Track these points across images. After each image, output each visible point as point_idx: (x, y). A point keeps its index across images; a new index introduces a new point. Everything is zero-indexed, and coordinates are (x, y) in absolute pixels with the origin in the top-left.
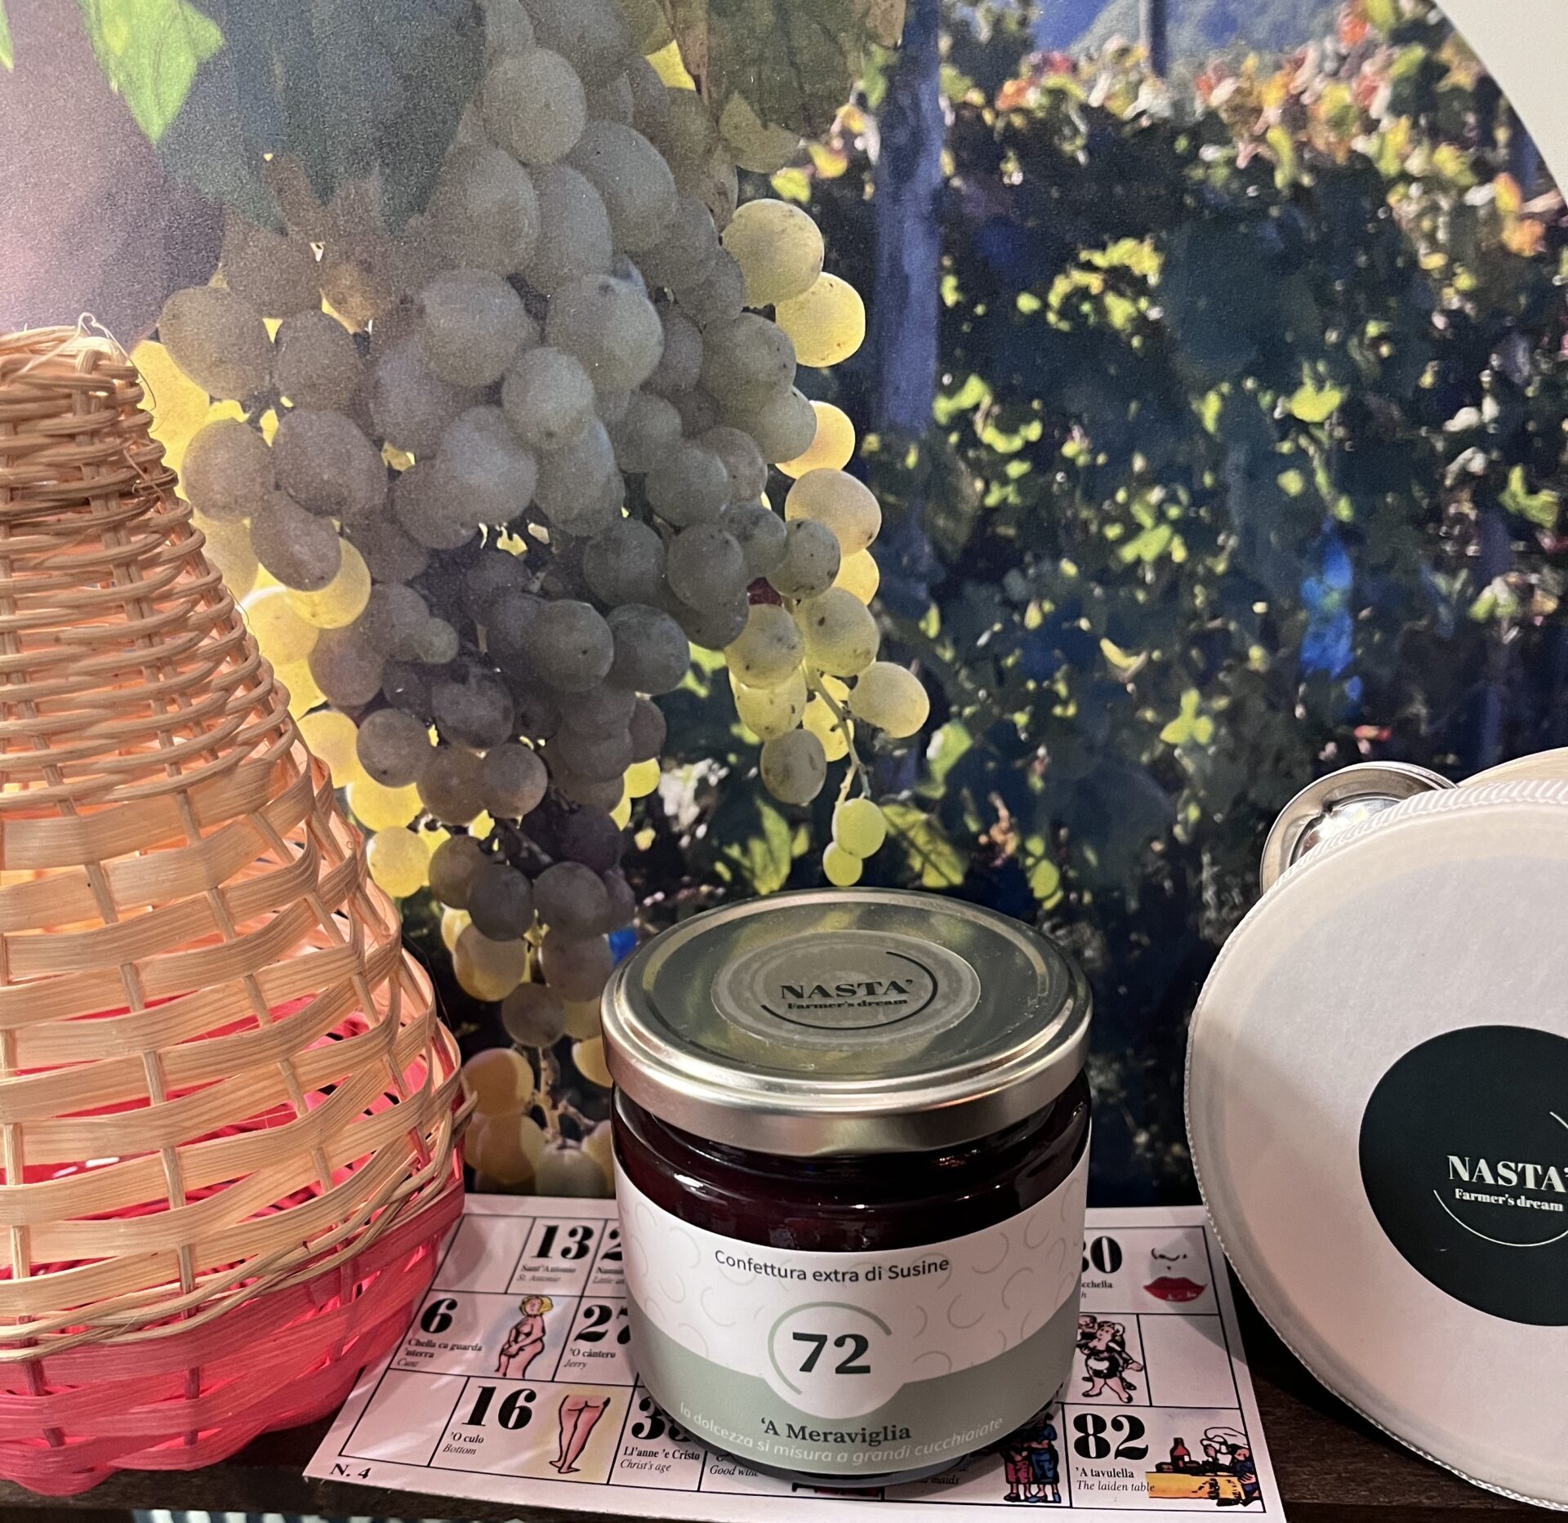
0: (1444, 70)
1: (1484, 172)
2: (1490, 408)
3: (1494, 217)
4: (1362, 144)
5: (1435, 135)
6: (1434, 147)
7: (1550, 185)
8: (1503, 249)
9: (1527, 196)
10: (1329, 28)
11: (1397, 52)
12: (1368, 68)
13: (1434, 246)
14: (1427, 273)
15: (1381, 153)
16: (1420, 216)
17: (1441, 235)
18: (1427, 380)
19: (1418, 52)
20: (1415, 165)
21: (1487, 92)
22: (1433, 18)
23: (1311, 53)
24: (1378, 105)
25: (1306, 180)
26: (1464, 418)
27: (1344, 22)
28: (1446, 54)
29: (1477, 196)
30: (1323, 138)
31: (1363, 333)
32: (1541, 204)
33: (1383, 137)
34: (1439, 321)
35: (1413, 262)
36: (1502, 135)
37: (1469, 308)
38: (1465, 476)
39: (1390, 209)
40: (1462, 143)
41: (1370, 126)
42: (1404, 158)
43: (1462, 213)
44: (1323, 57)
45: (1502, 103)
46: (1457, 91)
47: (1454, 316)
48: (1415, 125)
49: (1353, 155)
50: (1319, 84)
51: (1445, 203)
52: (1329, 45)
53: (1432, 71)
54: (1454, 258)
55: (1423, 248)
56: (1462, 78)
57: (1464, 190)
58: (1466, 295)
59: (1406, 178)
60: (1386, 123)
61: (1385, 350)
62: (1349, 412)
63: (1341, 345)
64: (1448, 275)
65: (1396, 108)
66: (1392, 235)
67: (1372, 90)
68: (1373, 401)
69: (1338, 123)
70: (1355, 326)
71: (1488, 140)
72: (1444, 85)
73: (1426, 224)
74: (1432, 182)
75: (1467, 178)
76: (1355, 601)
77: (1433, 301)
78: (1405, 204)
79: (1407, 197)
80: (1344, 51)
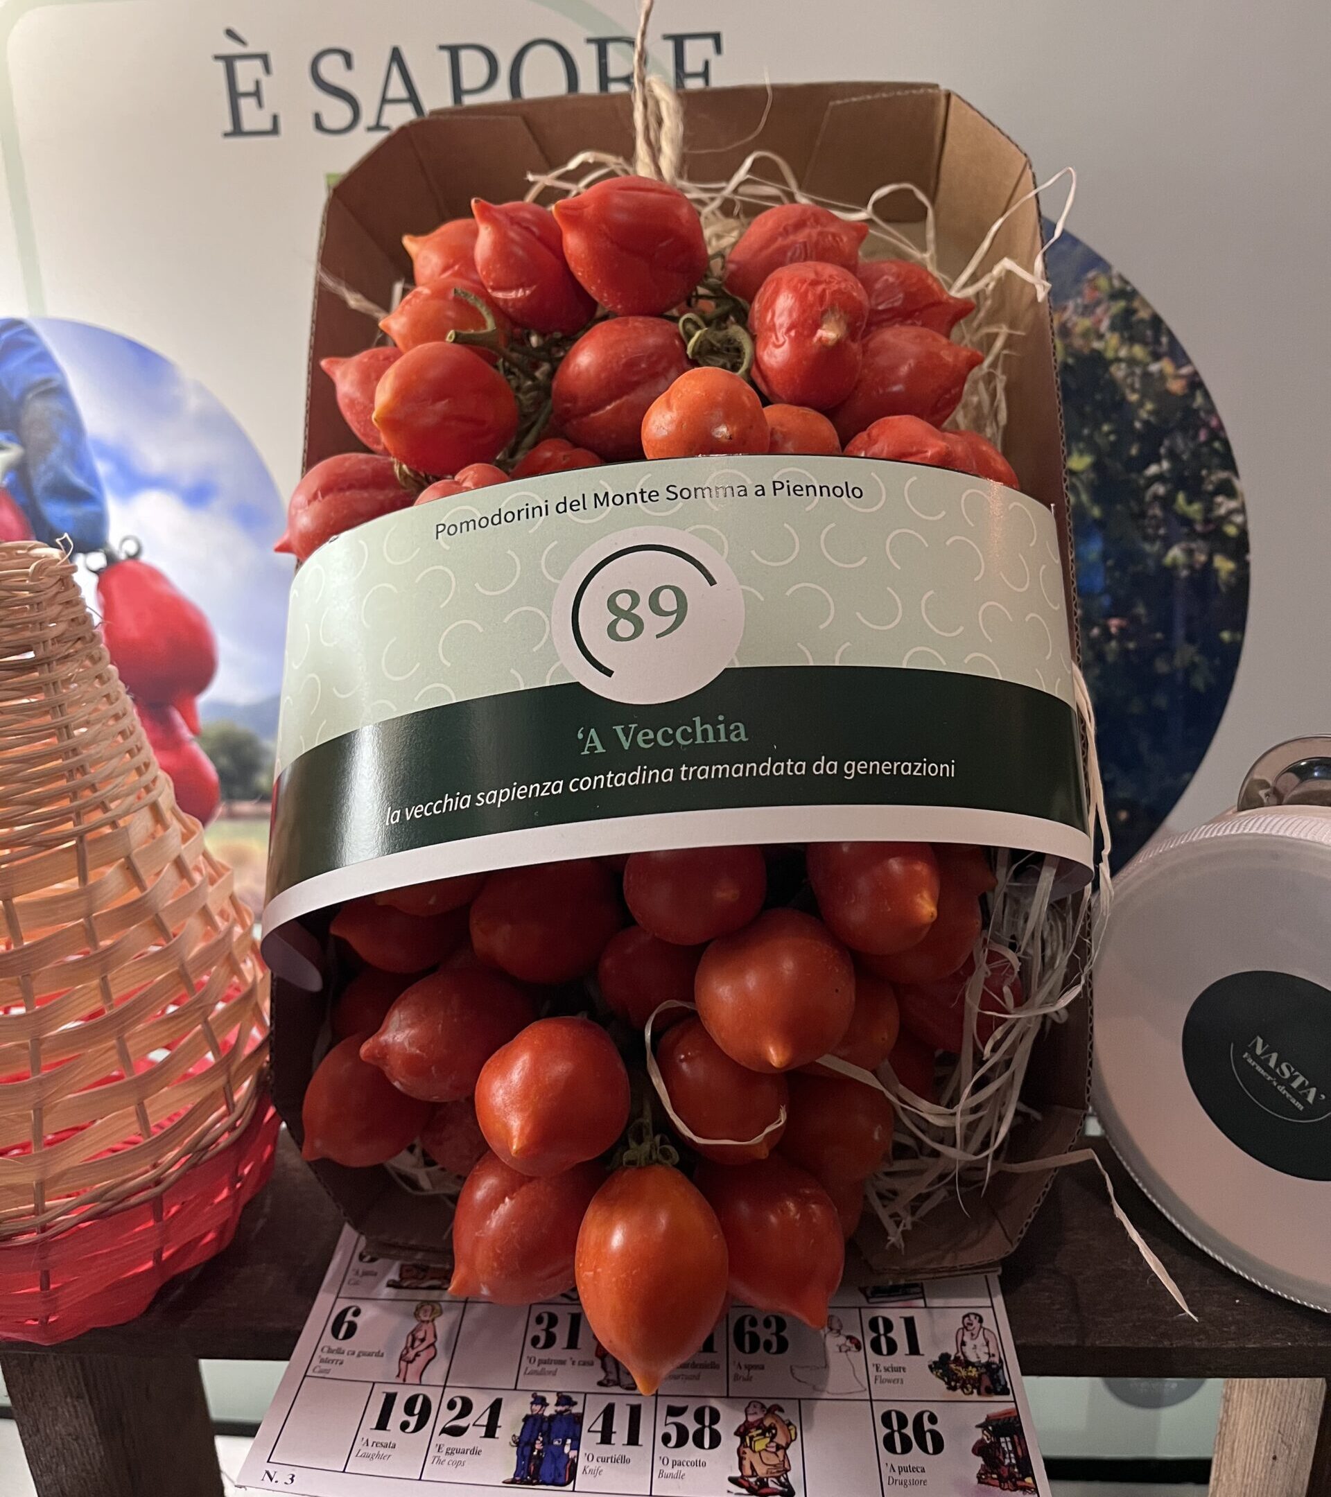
0: (1134, 312)
1: (1157, 357)
2: (1165, 465)
3: (1162, 376)
4: (1097, 345)
5: (1131, 340)
6: (1131, 346)
7: (1188, 362)
8: (1168, 393)
9: (1179, 366)
10: (1080, 293)
11: (1112, 303)
12: (1099, 311)
13: (1134, 390)
14: (1130, 404)
15: (1105, 349)
16: (1126, 377)
17: (1137, 386)
18: (1134, 451)
19: (1122, 304)
20: (1123, 353)
21: (1156, 322)
22: (1129, 288)
23: (1071, 305)
24: (1104, 326)
25: (1070, 361)
26: (1153, 469)
27: (1087, 290)
28: (1136, 304)
29: (1154, 368)
30: (1078, 342)
31: (1100, 429)
32: (1185, 371)
33: (1106, 342)
34: (1138, 425)
35: (1124, 399)
36: (1164, 340)
37: (1152, 419)
38: (1156, 497)
39: (1111, 375)
40: (1144, 343)
41: (1101, 337)
42: (1117, 351)
43: (1146, 375)
44: (1076, 307)
45: (1163, 327)
46: (1142, 321)
47: (1146, 423)
48: (1122, 337)
49: (1094, 351)
50: (1075, 318)
51: (1138, 371)
52: (1079, 301)
53: (1129, 312)
54: (1144, 396)
55: (1127, 391)
56: (1143, 314)
57: (1147, 364)
58: (1150, 413)
59: (1118, 360)
60: (1108, 335)
61: (1112, 438)
62: (1097, 466)
63: (1091, 437)
64: (1141, 404)
65: (1113, 328)
66: (1113, 386)
67: (1100, 321)
68: (1108, 461)
69: (1085, 335)
70: (1097, 426)
71: (1157, 341)
72: (1135, 318)
73: (1129, 381)
74: (1132, 362)
75: (1148, 359)
76: (1105, 556)
77: (1135, 417)
78: (1119, 372)
79: (1119, 369)
80: (1086, 302)
